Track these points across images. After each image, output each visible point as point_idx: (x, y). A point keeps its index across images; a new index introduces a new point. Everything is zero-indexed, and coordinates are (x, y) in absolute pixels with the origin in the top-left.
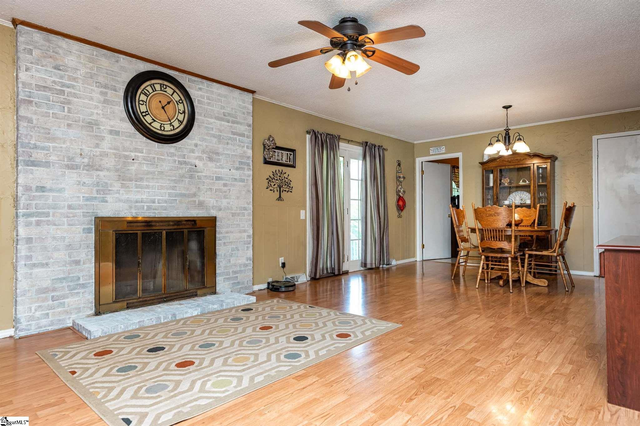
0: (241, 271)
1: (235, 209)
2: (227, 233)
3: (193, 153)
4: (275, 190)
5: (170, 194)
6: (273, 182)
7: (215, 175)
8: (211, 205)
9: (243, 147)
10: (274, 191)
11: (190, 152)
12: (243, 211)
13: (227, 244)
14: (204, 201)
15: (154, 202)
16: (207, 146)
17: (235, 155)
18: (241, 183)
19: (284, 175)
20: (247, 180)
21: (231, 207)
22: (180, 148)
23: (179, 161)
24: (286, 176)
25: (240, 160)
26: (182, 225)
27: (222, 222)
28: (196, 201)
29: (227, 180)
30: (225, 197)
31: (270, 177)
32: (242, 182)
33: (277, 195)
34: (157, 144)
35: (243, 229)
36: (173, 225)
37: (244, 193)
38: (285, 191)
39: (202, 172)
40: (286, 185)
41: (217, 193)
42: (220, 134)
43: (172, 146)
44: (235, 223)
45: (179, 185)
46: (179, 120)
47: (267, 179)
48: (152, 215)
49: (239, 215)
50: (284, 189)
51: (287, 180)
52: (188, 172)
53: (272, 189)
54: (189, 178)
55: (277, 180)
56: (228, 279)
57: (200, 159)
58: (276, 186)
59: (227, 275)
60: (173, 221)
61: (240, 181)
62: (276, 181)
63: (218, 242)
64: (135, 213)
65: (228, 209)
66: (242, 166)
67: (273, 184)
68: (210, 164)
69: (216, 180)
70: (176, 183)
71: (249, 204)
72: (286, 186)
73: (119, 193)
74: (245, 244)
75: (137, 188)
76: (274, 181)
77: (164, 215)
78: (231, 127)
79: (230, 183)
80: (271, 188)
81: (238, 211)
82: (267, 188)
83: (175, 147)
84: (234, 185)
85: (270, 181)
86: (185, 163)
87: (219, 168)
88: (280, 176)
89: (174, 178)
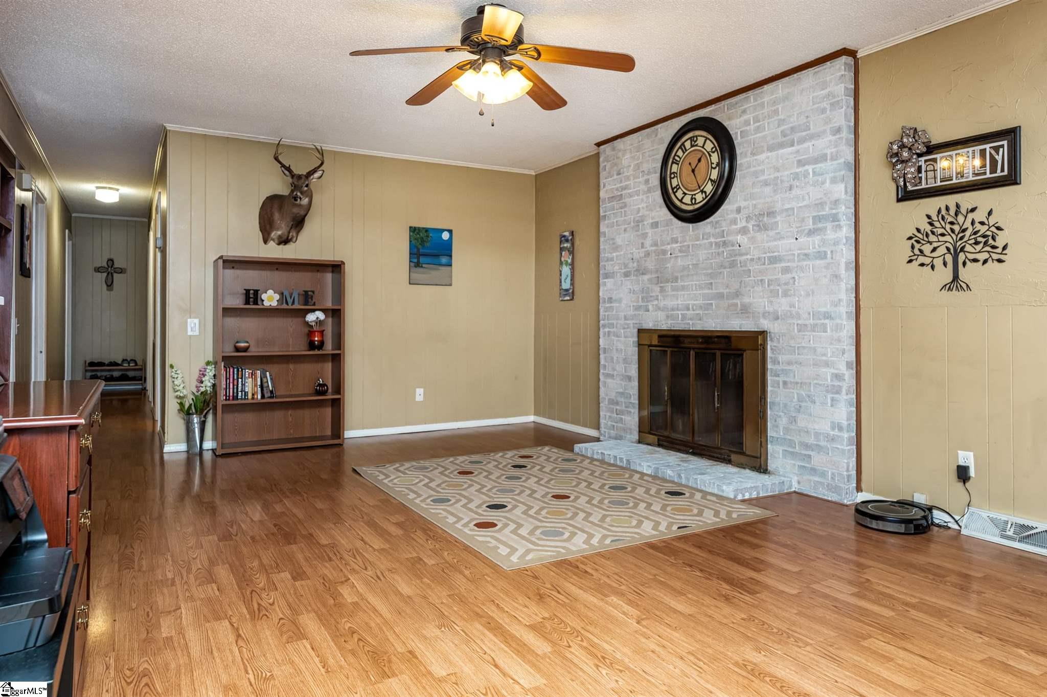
0: (819, 448)
1: (806, 315)
2: (789, 363)
3: (736, 224)
4: (938, 262)
5: (705, 297)
6: (931, 243)
7: (768, 255)
8: (761, 310)
9: (823, 183)
10: (933, 267)
11: (731, 225)
12: (823, 321)
13: (789, 385)
14: (751, 304)
15: (688, 309)
16: (755, 206)
17: (805, 206)
18: (818, 262)
19: (971, 216)
20: (832, 252)
21: (798, 314)
22: (717, 222)
23: (716, 243)
24: (979, 216)
25: (815, 214)
26: (713, 343)
27: (779, 342)
28: (737, 304)
29: (789, 261)
30: (785, 294)
31: (918, 230)
32: (822, 259)
33: (946, 275)
34: (691, 225)
35: (824, 358)
36: (702, 343)
37: (825, 281)
38: (975, 260)
39: (747, 254)
40: (977, 243)
41: (772, 287)
42: (777, 174)
43: (708, 223)
44: (803, 345)
45: (716, 281)
46: (712, 181)
47: (910, 238)
48: (686, 327)
49: (814, 328)
50: (971, 256)
51: (983, 229)
52: (727, 258)
53: (927, 261)
54: (730, 268)
55: (943, 235)
56: (793, 455)
57: (744, 231)
58: (942, 250)
59: (790, 446)
60: (703, 337)
61: (816, 258)
62: (941, 238)
63: (770, 379)
64: (671, 323)
65: (792, 316)
66: (820, 225)
67: (927, 249)
68: (760, 236)
69: (771, 263)
70: (712, 278)
71: (836, 306)
72: (979, 247)
73: (658, 299)
74: (827, 391)
75: (673, 290)
76: (932, 238)
77: (699, 328)
78: (798, 151)
79: (795, 265)
80: (922, 259)
81: (811, 321)
82: (910, 261)
83: (710, 223)
84: (802, 269)
85: (918, 242)
86: (725, 243)
87: (775, 240)
88: (952, 223)
89: (710, 271)
